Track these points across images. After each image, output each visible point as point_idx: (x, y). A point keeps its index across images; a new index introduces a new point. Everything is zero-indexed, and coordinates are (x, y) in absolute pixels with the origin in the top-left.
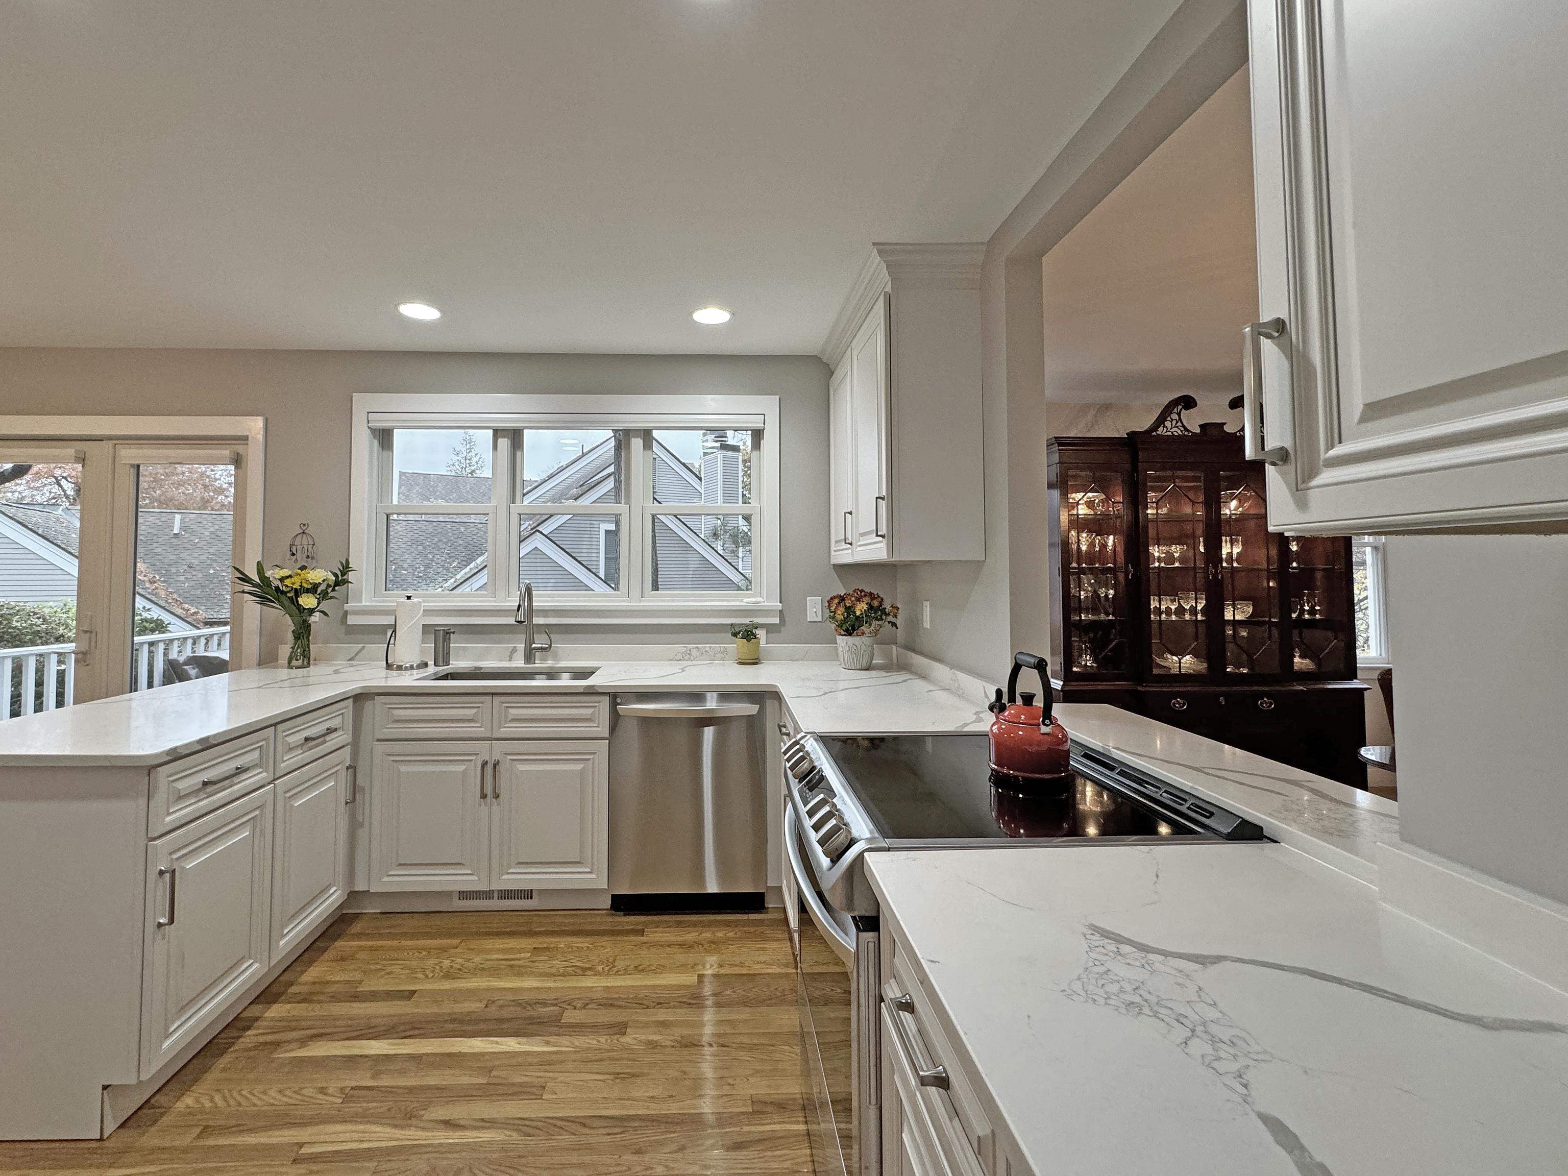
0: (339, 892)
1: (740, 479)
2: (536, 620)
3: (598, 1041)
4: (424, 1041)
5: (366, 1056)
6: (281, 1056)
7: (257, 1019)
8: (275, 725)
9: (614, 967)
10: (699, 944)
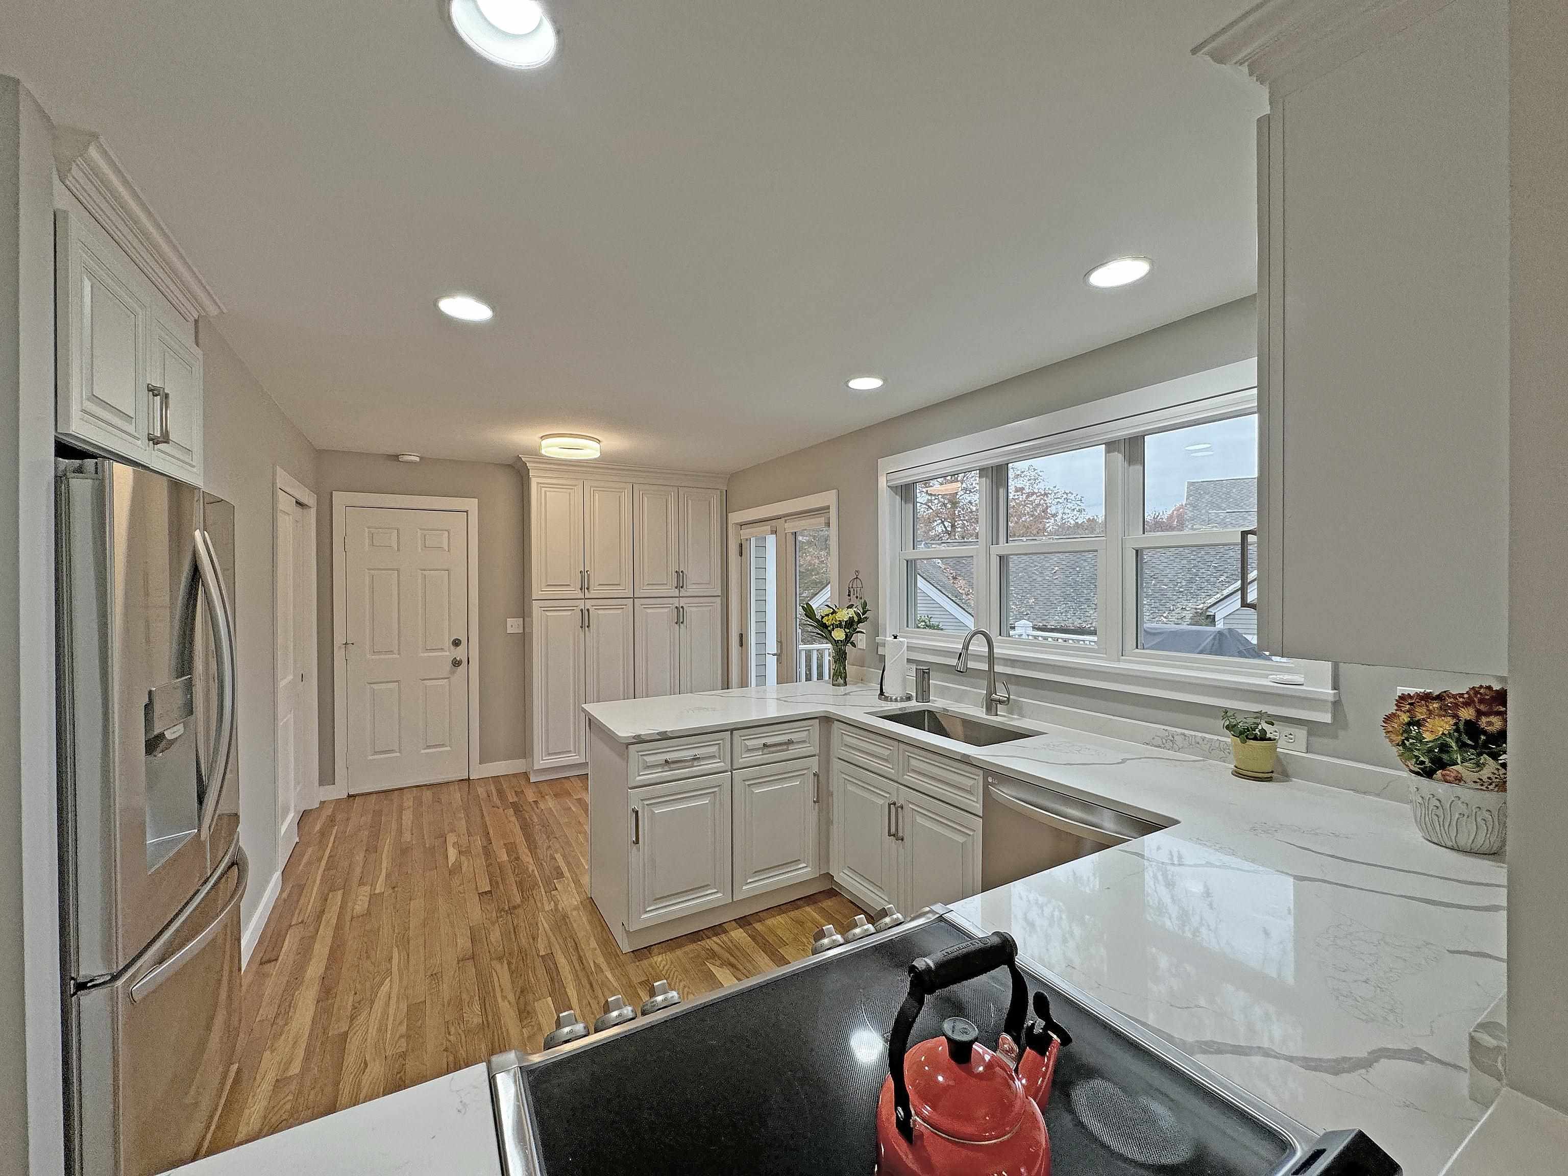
0: (810, 869)
6: (708, 964)
7: (726, 932)
8: (732, 730)
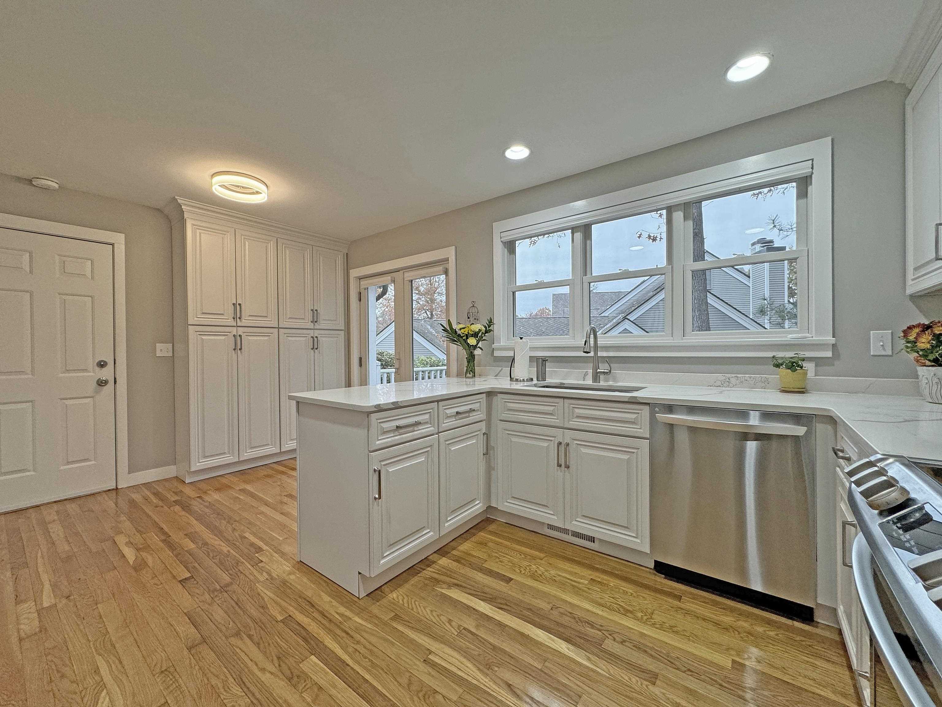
0: (481, 504)
1: (786, 276)
2: (600, 354)
3: (630, 679)
4: (509, 616)
5: (476, 610)
6: (437, 589)
7: (434, 562)
8: (438, 401)
9: (651, 618)
10: (735, 630)
